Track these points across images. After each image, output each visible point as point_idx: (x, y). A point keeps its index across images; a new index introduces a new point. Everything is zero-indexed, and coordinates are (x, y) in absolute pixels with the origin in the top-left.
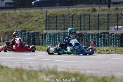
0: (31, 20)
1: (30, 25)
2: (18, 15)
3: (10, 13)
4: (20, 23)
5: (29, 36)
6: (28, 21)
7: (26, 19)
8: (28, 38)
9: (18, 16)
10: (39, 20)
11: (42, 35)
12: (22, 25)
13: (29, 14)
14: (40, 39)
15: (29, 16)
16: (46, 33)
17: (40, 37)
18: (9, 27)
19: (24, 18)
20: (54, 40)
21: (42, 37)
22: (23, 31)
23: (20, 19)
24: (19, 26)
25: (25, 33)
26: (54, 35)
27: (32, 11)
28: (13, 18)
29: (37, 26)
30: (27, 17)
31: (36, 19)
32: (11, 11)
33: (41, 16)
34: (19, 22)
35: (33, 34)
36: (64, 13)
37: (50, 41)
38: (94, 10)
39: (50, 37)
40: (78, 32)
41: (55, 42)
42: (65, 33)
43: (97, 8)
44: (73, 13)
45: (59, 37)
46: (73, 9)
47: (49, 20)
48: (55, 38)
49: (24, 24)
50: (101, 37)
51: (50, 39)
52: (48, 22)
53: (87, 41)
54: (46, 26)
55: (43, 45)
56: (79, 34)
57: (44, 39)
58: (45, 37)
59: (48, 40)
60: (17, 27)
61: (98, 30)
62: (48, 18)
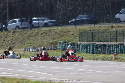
0: (69, 34)
1: (68, 38)
2: (60, 30)
3: (54, 30)
4: (61, 36)
6: (67, 35)
7: (65, 33)
9: (60, 31)
10: (74, 34)
11: (77, 45)
12: (62, 38)
13: (67, 30)
15: (68, 31)
16: (80, 44)
17: (76, 47)
18: (54, 39)
19: (64, 33)
20: (86, 49)
21: (78, 47)
22: (64, 43)
23: (61, 33)
24: (61, 38)
25: (66, 44)
26: (86, 46)
27: (69, 28)
28: (57, 33)
29: (73, 38)
30: (66, 32)
31: (72, 33)
32: (55, 28)
33: (75, 32)
34: (61, 35)
35: (71, 44)
36: (92, 29)
37: (83, 50)
38: (113, 27)
39: (83, 47)
40: (102, 43)
41: (86, 50)
42: (93, 44)
43: (114, 25)
44: (98, 29)
45: (89, 47)
46: (97, 26)
47: (82, 35)
48: (86, 47)
49: (64, 37)
50: (119, 47)
51: (83, 48)
52: (81, 36)
53: (109, 50)
54: (80, 39)
55: (78, 52)
56: (103, 45)
57: (79, 48)
58: (80, 46)
59: (81, 49)
60: (59, 39)
61: (116, 42)
62: (81, 34)
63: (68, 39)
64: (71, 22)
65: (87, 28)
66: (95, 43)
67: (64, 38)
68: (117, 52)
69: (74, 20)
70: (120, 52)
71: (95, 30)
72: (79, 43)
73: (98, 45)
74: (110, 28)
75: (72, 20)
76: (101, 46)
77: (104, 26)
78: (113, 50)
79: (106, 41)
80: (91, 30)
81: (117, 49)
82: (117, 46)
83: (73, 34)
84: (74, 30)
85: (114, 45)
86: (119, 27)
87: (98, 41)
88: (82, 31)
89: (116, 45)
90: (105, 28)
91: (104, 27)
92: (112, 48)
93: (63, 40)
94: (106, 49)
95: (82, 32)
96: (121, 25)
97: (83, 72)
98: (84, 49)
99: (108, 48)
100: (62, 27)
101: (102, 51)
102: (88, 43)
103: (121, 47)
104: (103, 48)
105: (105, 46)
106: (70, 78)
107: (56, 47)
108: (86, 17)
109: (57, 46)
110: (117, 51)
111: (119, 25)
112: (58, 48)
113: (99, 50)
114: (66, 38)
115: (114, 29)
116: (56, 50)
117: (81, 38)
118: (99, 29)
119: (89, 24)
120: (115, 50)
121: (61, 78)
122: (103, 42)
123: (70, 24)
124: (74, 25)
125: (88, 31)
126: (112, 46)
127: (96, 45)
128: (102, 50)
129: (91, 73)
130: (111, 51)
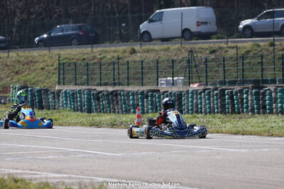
0: (35, 67)
1: (32, 76)
2: (14, 59)
4: (17, 73)
5: (33, 95)
6: (29, 69)
7: (25, 67)
8: (32, 98)
9: (14, 62)
10: (46, 68)
11: (54, 93)
12: (20, 76)
13: (30, 59)
14: (50, 100)
15: (31, 61)
16: (60, 91)
17: (50, 96)
19: (23, 65)
20: (73, 102)
21: (54, 96)
22: (23, 87)
23: (17, 66)
24: (16, 78)
25: (27, 91)
26: (73, 94)
27: (35, 53)
28: (6, 65)
29: (44, 77)
30: (27, 63)
31: (41, 66)
32: (3, 54)
33: (49, 62)
34: (15, 71)
35: (39, 91)
36: (86, 56)
37: (66, 104)
38: (134, 52)
39: (66, 97)
40: (110, 89)
41: (74, 105)
42: (90, 90)
43: (137, 47)
44: (99, 57)
45: (81, 97)
46: (99, 49)
47: (63, 69)
48: (74, 98)
49: (24, 74)
50: (147, 97)
51: (66, 100)
52: (62, 72)
53: (125, 103)
54: (59, 78)
55: (55, 109)
56: (112, 92)
57: (56, 100)
58: (59, 96)
59: (63, 102)
60: (12, 79)
61: (142, 85)
62: (61, 67)
63: (33, 78)
64: (39, 41)
65: (76, 55)
66: (94, 88)
67: (22, 78)
68: (143, 110)
69: (45, 36)
70: (151, 109)
71: (94, 58)
72: (57, 88)
73: (101, 92)
74: (127, 54)
75: (42, 36)
76: (108, 95)
77: (113, 48)
78: (133, 105)
79: (120, 84)
80: (84, 59)
81: (143, 102)
82: (144, 95)
83: (43, 69)
84: (46, 58)
85: (137, 92)
86: (148, 51)
87: (100, 85)
88: (64, 61)
89: (142, 93)
90: (116, 55)
91: (115, 52)
92: (133, 99)
93: (22, 81)
94: (118, 102)
95: (64, 64)
96: (151, 47)
97: (67, 154)
98: (69, 102)
99: (124, 99)
100: (19, 53)
101: (109, 107)
102: (78, 88)
103: (152, 96)
104: (113, 101)
105: (116, 95)
106: (36, 168)
107: (6, 97)
108: (73, 30)
109: (6, 95)
110: (143, 106)
111: (147, 46)
112: (9, 101)
113: (103, 105)
114: (28, 77)
115: (137, 57)
116: (4, 104)
117: (62, 76)
118: (104, 57)
119: (79, 44)
120: (138, 105)
121: (16, 169)
122: (111, 85)
123: (37, 46)
124: (45, 46)
125: (78, 60)
126: (133, 95)
127: (95, 92)
128: (109, 103)
129: (84, 157)
130: (129, 105)
